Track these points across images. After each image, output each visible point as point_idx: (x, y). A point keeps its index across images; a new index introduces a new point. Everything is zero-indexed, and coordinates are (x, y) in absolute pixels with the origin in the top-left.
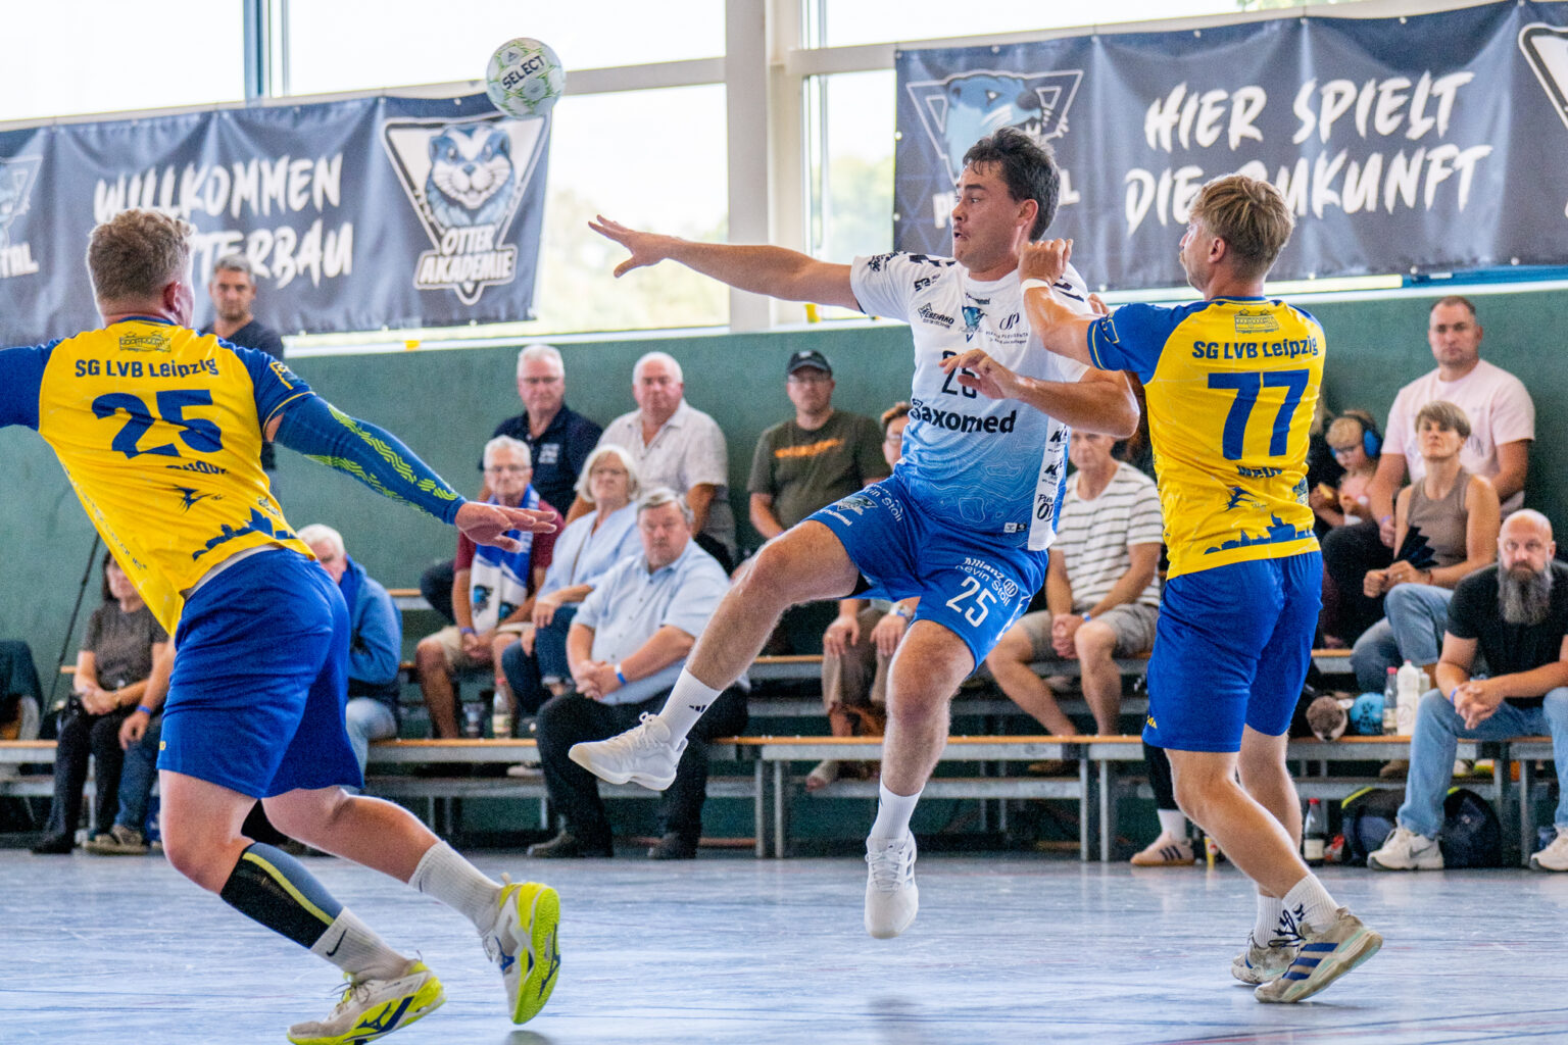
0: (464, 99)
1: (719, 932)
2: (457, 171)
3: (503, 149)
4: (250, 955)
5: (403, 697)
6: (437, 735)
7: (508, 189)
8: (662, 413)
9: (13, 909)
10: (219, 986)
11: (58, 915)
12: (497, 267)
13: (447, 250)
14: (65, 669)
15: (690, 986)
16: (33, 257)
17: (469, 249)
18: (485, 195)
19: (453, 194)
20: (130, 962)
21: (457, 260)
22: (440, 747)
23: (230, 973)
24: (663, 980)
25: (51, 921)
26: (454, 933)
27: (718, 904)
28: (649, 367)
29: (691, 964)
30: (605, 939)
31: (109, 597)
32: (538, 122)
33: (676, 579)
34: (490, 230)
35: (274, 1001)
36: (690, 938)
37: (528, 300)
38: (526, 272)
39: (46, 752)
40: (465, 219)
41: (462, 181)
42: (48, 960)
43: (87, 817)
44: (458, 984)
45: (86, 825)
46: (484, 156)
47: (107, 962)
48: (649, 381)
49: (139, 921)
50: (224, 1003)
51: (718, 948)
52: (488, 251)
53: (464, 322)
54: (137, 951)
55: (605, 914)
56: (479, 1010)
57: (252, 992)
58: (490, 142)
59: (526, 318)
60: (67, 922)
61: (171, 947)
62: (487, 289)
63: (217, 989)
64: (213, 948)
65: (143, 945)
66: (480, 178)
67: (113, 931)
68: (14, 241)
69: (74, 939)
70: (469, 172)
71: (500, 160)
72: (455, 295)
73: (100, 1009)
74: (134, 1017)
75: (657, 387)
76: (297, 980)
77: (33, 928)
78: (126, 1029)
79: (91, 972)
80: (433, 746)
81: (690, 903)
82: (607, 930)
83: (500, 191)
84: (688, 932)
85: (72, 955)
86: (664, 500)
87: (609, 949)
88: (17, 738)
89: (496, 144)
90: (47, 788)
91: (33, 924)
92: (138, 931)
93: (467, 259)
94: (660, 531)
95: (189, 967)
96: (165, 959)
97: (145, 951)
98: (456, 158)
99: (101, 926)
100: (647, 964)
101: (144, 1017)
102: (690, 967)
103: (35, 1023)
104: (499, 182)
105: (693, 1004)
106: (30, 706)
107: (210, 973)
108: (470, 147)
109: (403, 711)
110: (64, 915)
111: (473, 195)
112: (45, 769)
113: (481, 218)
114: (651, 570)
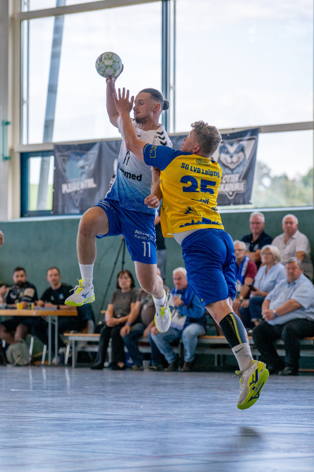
0: (230, 134)
1: (308, 399)
2: (228, 157)
3: (242, 150)
4: (161, 403)
5: (208, 323)
6: (218, 335)
7: (244, 162)
8: (290, 234)
9: (86, 387)
10: (151, 413)
11: (100, 389)
12: (240, 187)
13: (224, 181)
14: (103, 312)
15: (300, 417)
16: (95, 182)
17: (231, 181)
18: (236, 164)
19: (226, 164)
20: (123, 405)
21: (227, 185)
22: (219, 339)
23: (155, 409)
24: (291, 415)
25: (98, 391)
26: (225, 398)
27: (308, 390)
28: (288, 219)
29: (300, 410)
30: (272, 401)
31: (118, 287)
32: (253, 142)
33: (296, 286)
34: (238, 175)
35: (169, 418)
36: (299, 401)
37: (249, 197)
38: (249, 188)
39: (96, 338)
40: (230, 172)
41: (229, 160)
42: (97, 404)
43: (108, 358)
44: (226, 414)
45: (108, 361)
46: (236, 152)
47: (116, 405)
48: (287, 223)
49: (125, 392)
50: (153, 419)
51: (308, 405)
52: (237, 182)
53: (229, 204)
54: (125, 401)
55: (272, 393)
56: (233, 423)
57: (162, 415)
58: (238, 148)
59: (249, 203)
60: (103, 391)
61: (135, 400)
62: (237, 194)
63: (151, 414)
64: (149, 401)
65: (127, 399)
66: (235, 159)
67: (117, 395)
68: (89, 177)
69: (106, 397)
70: (231, 157)
71: (241, 154)
72: (226, 196)
73: (115, 420)
74: (126, 422)
75: (289, 225)
76: (176, 412)
77: (93, 393)
78: (123, 426)
79: (111, 408)
80: (217, 338)
81: (299, 390)
82: (273, 398)
83: (241, 163)
84: (298, 399)
85: (105, 402)
86: (293, 260)
87: (274, 404)
88: (87, 333)
89: (240, 148)
90: (96, 349)
91: (92, 392)
92: (125, 395)
93: (230, 185)
94: (291, 270)
95: (142, 407)
96: (134, 404)
97: (128, 401)
98: (228, 153)
99: (113, 393)
100: (286, 409)
101: (129, 423)
102: (300, 411)
103: (94, 424)
104: (241, 160)
105: (301, 423)
106: (91, 323)
107: (148, 409)
108: (232, 149)
109: (208, 327)
110: (102, 390)
111: (233, 164)
112: (96, 343)
113: (235, 171)
114: (289, 283)
